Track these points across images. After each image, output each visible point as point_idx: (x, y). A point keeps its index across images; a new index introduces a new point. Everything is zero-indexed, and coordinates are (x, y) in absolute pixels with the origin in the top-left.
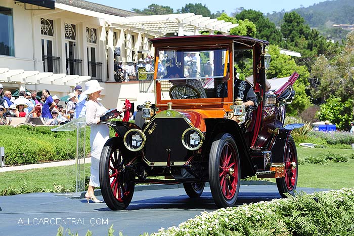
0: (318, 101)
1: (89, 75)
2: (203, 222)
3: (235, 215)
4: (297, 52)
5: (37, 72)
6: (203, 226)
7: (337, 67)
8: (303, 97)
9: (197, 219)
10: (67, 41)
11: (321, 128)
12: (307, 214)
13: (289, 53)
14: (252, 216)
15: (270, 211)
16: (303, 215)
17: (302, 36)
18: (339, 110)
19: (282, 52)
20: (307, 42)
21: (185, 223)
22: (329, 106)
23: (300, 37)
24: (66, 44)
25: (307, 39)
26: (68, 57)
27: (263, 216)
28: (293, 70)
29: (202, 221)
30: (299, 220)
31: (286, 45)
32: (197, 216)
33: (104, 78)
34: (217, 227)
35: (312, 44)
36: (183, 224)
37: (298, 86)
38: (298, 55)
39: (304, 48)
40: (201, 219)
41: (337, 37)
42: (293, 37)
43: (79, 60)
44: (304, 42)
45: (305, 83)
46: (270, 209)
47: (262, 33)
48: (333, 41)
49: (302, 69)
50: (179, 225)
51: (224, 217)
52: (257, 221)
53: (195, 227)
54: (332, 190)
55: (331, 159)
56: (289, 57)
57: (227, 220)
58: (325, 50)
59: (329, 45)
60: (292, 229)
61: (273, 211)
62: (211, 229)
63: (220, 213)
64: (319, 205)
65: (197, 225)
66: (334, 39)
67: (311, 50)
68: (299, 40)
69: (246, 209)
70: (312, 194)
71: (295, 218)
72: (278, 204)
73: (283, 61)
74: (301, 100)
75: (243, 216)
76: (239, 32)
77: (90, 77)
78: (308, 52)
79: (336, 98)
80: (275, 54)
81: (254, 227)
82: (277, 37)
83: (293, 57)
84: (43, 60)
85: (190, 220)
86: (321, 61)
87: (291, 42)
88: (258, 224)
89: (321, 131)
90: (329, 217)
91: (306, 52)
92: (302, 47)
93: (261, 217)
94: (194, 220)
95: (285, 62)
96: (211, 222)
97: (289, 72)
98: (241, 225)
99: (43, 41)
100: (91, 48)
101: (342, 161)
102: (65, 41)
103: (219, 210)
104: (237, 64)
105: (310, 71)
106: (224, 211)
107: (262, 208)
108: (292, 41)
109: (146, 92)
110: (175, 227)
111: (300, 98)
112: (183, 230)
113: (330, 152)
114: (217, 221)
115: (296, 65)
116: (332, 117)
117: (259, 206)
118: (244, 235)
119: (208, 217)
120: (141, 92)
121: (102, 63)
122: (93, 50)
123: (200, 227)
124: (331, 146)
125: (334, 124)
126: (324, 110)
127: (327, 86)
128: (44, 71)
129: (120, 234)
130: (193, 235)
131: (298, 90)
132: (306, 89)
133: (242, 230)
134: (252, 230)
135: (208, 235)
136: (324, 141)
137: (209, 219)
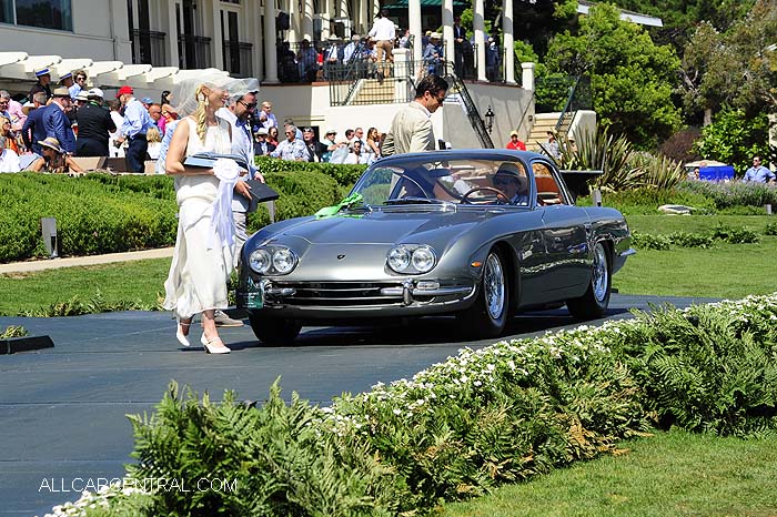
1: (225, 70)
2: (462, 370)
3: (529, 356)
4: (656, 16)
5: (119, 64)
6: (464, 379)
7: (737, 46)
8: (666, 111)
9: (450, 364)
11: (704, 173)
12: (678, 350)
13: (639, 20)
14: (564, 357)
15: (601, 348)
16: (670, 352)
18: (740, 135)
19: (623, 17)
21: (427, 372)
22: (720, 128)
24: (178, 5)
26: (182, 32)
27: (585, 358)
28: (647, 54)
29: (460, 367)
30: (658, 362)
31: (632, 3)
32: (450, 357)
33: (257, 75)
34: (491, 380)
36: (422, 373)
37: (656, 88)
38: (658, 23)
39: (669, 7)
40: (458, 363)
43: (204, 39)
45: (671, 81)
46: (599, 341)
49: (664, 52)
50: (415, 377)
51: (506, 359)
52: (573, 365)
53: (447, 381)
54: (727, 301)
55: (723, 236)
56: (637, 27)
57: (511, 364)
58: (713, 11)
59: (722, 1)
60: (645, 383)
61: (606, 346)
62: (478, 383)
63: (497, 352)
64: (700, 331)
69: (550, 342)
71: (652, 358)
72: (617, 330)
73: (625, 36)
74: (662, 117)
75: (545, 357)
78: (677, 16)
79: (736, 110)
80: (610, 22)
81: (568, 377)
83: (646, 27)
84: (131, 38)
85: (436, 365)
86: (703, 36)
88: (577, 373)
89: (705, 180)
90: (720, 355)
91: (674, 16)
92: (665, 5)
93: (581, 358)
94: (445, 365)
95: (631, 38)
96: (478, 370)
97: (637, 58)
100: (229, 13)
101: (746, 242)
103: (495, 345)
104: (530, 44)
105: (681, 56)
106: (506, 348)
107: (583, 340)
109: (344, 104)
110: (405, 381)
111: (660, 112)
112: (421, 386)
113: (721, 223)
114: (491, 367)
115: (652, 45)
116: (726, 150)
117: (576, 335)
118: (546, 395)
119: (473, 360)
120: (333, 103)
121: (251, 45)
122: (233, 16)
123: (456, 381)
124: (724, 211)
125: (731, 164)
126: (710, 137)
127: (717, 86)
128: (134, 62)
129: (295, 396)
130: (443, 396)
131: (657, 95)
132: (672, 94)
133: (542, 384)
134: (563, 385)
135: (473, 396)
136: (711, 201)
137: (475, 363)
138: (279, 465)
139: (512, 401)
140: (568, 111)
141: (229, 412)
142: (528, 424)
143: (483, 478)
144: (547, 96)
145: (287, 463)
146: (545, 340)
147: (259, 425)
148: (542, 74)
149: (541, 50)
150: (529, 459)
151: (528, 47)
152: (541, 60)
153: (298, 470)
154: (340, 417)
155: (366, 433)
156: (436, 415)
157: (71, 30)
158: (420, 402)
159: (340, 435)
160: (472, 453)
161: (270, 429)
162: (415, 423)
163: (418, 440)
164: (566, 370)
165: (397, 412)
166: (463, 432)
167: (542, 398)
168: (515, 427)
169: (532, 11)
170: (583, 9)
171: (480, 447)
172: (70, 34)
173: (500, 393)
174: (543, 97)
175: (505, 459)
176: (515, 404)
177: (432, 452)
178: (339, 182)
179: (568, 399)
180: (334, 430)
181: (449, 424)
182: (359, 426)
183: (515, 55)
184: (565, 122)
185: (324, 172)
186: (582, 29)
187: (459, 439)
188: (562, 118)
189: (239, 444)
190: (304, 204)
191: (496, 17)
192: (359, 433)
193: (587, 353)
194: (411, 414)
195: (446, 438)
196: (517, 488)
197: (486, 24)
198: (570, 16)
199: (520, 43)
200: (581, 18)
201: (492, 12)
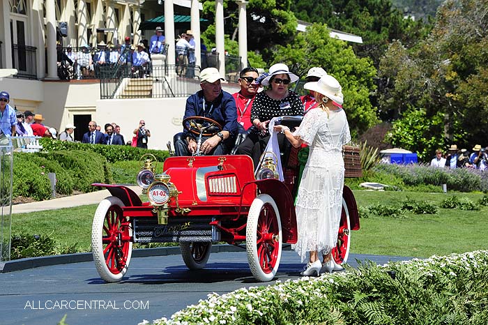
0: (389, 116)
1: (14, 67)
2: (211, 311)
3: (263, 300)
4: (357, 35)
6: (212, 318)
7: (421, 61)
8: (365, 109)
9: (201, 306)
11: (394, 158)
12: (377, 298)
13: (344, 37)
14: (290, 301)
15: (318, 293)
16: (371, 299)
17: (365, 9)
18: (422, 129)
19: (333, 35)
20: (372, 19)
21: (183, 313)
22: (407, 123)
23: (361, 11)
25: (372, 14)
27: (306, 301)
28: (350, 64)
29: (209, 308)
30: (365, 307)
31: (339, 24)
32: (201, 300)
33: (41, 73)
34: (234, 319)
35: (380, 23)
36: (179, 313)
37: (358, 91)
38: (359, 40)
39: (368, 28)
40: (207, 305)
41: (418, 11)
42: (350, 10)
44: (367, 19)
45: (369, 86)
46: (318, 289)
47: (300, 3)
48: (413, 18)
49: (364, 63)
50: (173, 316)
51: (246, 303)
52: (297, 308)
53: (199, 320)
54: (417, 259)
55: (410, 208)
56: (343, 43)
57: (250, 307)
58: (401, 32)
59: (407, 25)
60: (353, 322)
61: (323, 293)
62: (223, 322)
64: (396, 283)
65: (203, 316)
66: (414, 14)
67: (379, 32)
68: (360, 16)
70: (385, 265)
71: (359, 304)
72: (332, 281)
73: (334, 49)
74: (362, 114)
75: (276, 302)
77: (15, 71)
78: (373, 35)
79: (419, 110)
80: (322, 38)
81: (293, 318)
82: (323, 10)
83: (350, 43)
85: (190, 307)
86: (394, 51)
87: (347, 19)
88: (300, 314)
89: (395, 164)
90: (412, 302)
91: (371, 35)
92: (364, 27)
93: (304, 303)
94: (197, 307)
95: (338, 51)
96: (224, 311)
97: (343, 67)
98: (272, 316)
100: (18, 22)
101: (428, 213)
103: (236, 291)
104: (260, 54)
105: (376, 66)
106: (246, 293)
107: (305, 288)
108: (348, 17)
109: (111, 97)
111: (360, 109)
113: (408, 198)
114: (234, 309)
115: (355, 57)
116: (411, 141)
117: (300, 284)
119: (219, 303)
120: (102, 97)
121: (36, 48)
122: (20, 25)
123: (205, 319)
124: (410, 188)
125: (415, 152)
126: (399, 130)
127: (404, 90)
131: (358, 96)
132: (370, 97)
133: (274, 323)
136: (400, 181)
137: (221, 305)
146: (276, 289)
151: (258, 56)
164: (292, 312)
169: (261, 28)
170: (301, 28)
178: (108, 159)
183: (248, 62)
185: (95, 151)
186: (301, 43)
190: (79, 176)
191: (234, 31)
193: (308, 299)
197: (226, 38)
198: (290, 33)
199: (252, 53)
200: (300, 35)
201: (230, 28)
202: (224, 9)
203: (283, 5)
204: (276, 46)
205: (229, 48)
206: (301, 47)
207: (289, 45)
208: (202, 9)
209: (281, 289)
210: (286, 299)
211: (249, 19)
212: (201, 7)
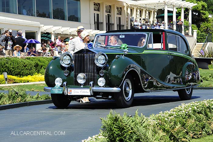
3: (200, 106)
5: (92, 30)
6: (183, 111)
9: (179, 107)
10: (107, 14)
14: (209, 106)
24: (106, 16)
26: (107, 22)
34: (190, 112)
36: (172, 109)
40: (181, 107)
43: (112, 24)
47: (210, 8)
57: (196, 108)
62: (187, 113)
75: (205, 106)
76: (198, 8)
84: (95, 24)
85: (176, 108)
96: (187, 109)
98: (203, 111)
99: (94, 14)
102: (106, 14)
106: (194, 103)
110: (168, 111)
112: (172, 113)
114: (190, 108)
118: (205, 116)
121: (124, 25)
122: (120, 18)
123: (181, 112)
128: (95, 30)
129: (142, 114)
130: (178, 116)
133: (204, 113)
134: (209, 114)
135: (185, 116)
137: (186, 107)
138: (138, 132)
139: (196, 117)
140: (205, 42)
141: (125, 118)
142: (200, 123)
143: (189, 137)
144: (200, 39)
145: (140, 132)
146: (204, 102)
147: (133, 122)
148: (199, 33)
149: (199, 27)
150: (200, 133)
151: (195, 26)
152: (199, 29)
153: (143, 134)
154: (152, 120)
155: (158, 124)
156: (176, 120)
157: (80, 22)
158: (172, 117)
159: (152, 125)
160: (186, 130)
161: (136, 123)
162: (171, 122)
163: (172, 126)
164: (210, 110)
165: (166, 119)
166: (183, 125)
167: (204, 117)
168: (197, 124)
169: (196, 17)
170: (210, 16)
171: (188, 129)
172: (80, 23)
173: (193, 115)
174: (199, 39)
175: (194, 132)
176: (197, 118)
177: (175, 130)
179: (211, 117)
180: (150, 123)
181: (180, 123)
182: (157, 123)
183: (192, 28)
184: (205, 45)
186: (210, 21)
187: (182, 127)
188: (204, 44)
189: (128, 126)
192: (156, 124)
194: (170, 120)
195: (179, 126)
196: (198, 140)
197: (184, 20)
198: (207, 18)
199: (193, 25)
200: (209, 19)
201: (186, 17)
202: (184, 11)
203: (204, 9)
204: (201, 22)
205: (185, 23)
206: (210, 23)
207: (206, 22)
208: (177, 11)
209: (206, 102)
210: (208, 106)
211: (192, 14)
212: (176, 10)
